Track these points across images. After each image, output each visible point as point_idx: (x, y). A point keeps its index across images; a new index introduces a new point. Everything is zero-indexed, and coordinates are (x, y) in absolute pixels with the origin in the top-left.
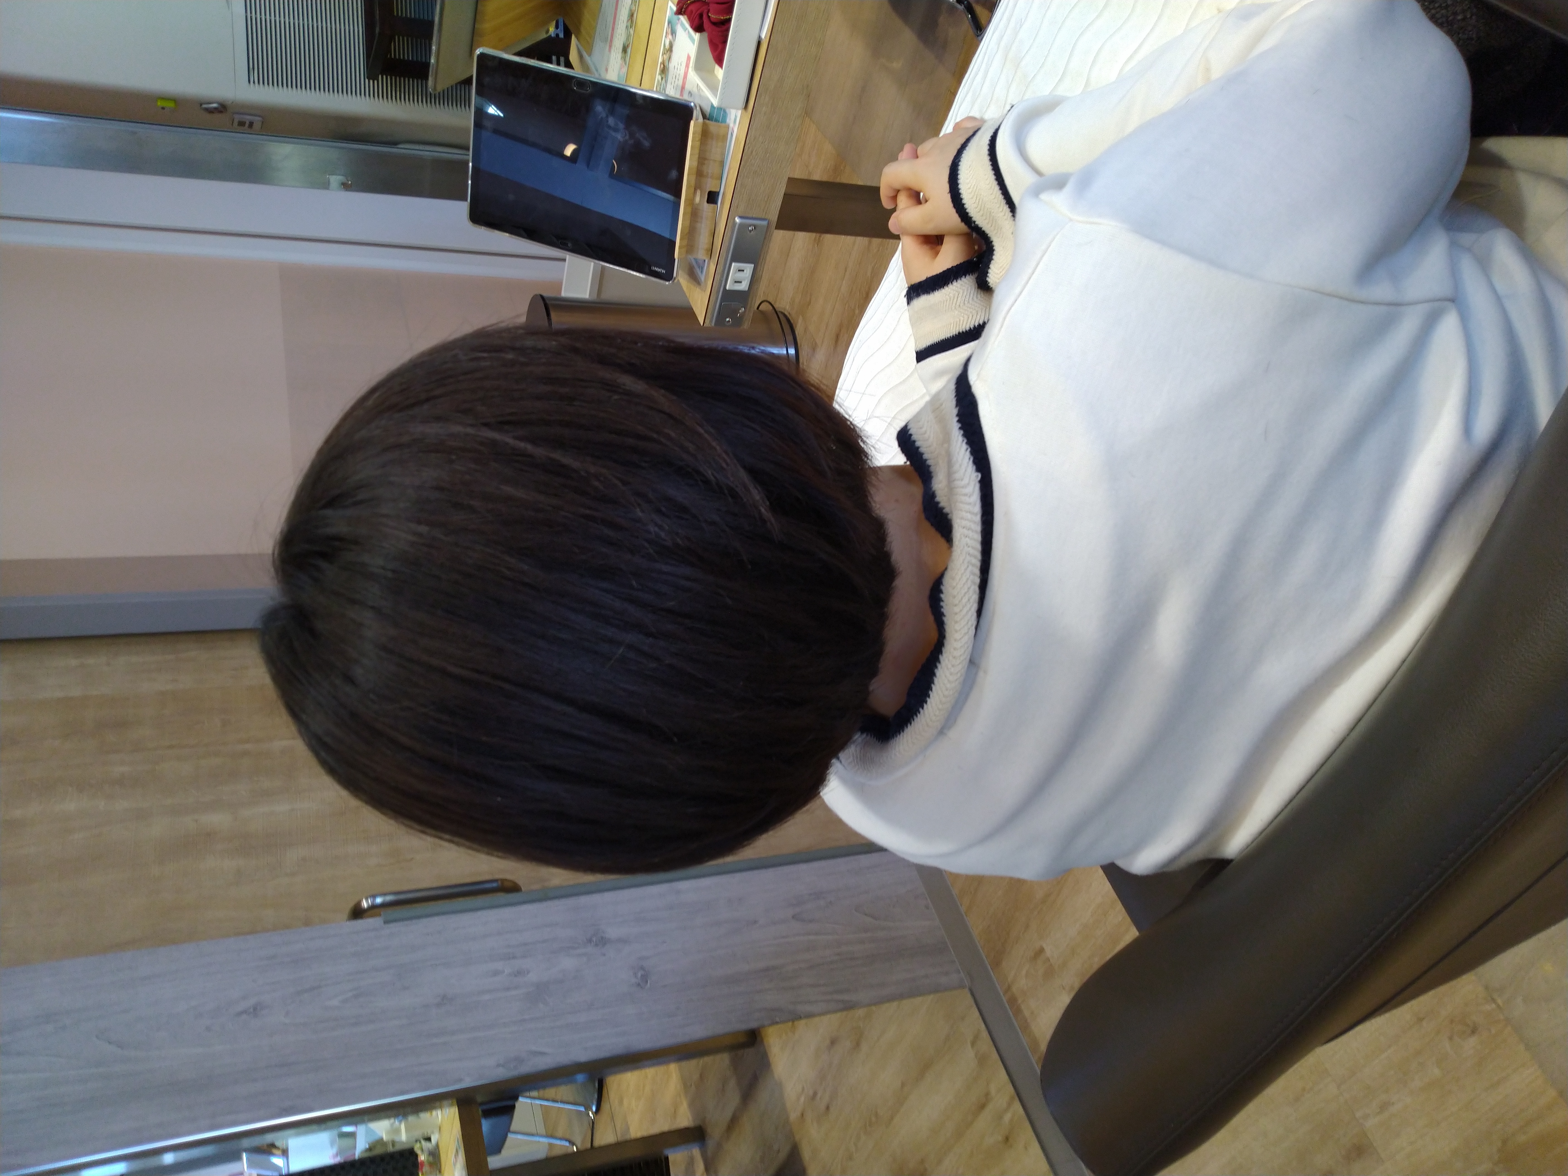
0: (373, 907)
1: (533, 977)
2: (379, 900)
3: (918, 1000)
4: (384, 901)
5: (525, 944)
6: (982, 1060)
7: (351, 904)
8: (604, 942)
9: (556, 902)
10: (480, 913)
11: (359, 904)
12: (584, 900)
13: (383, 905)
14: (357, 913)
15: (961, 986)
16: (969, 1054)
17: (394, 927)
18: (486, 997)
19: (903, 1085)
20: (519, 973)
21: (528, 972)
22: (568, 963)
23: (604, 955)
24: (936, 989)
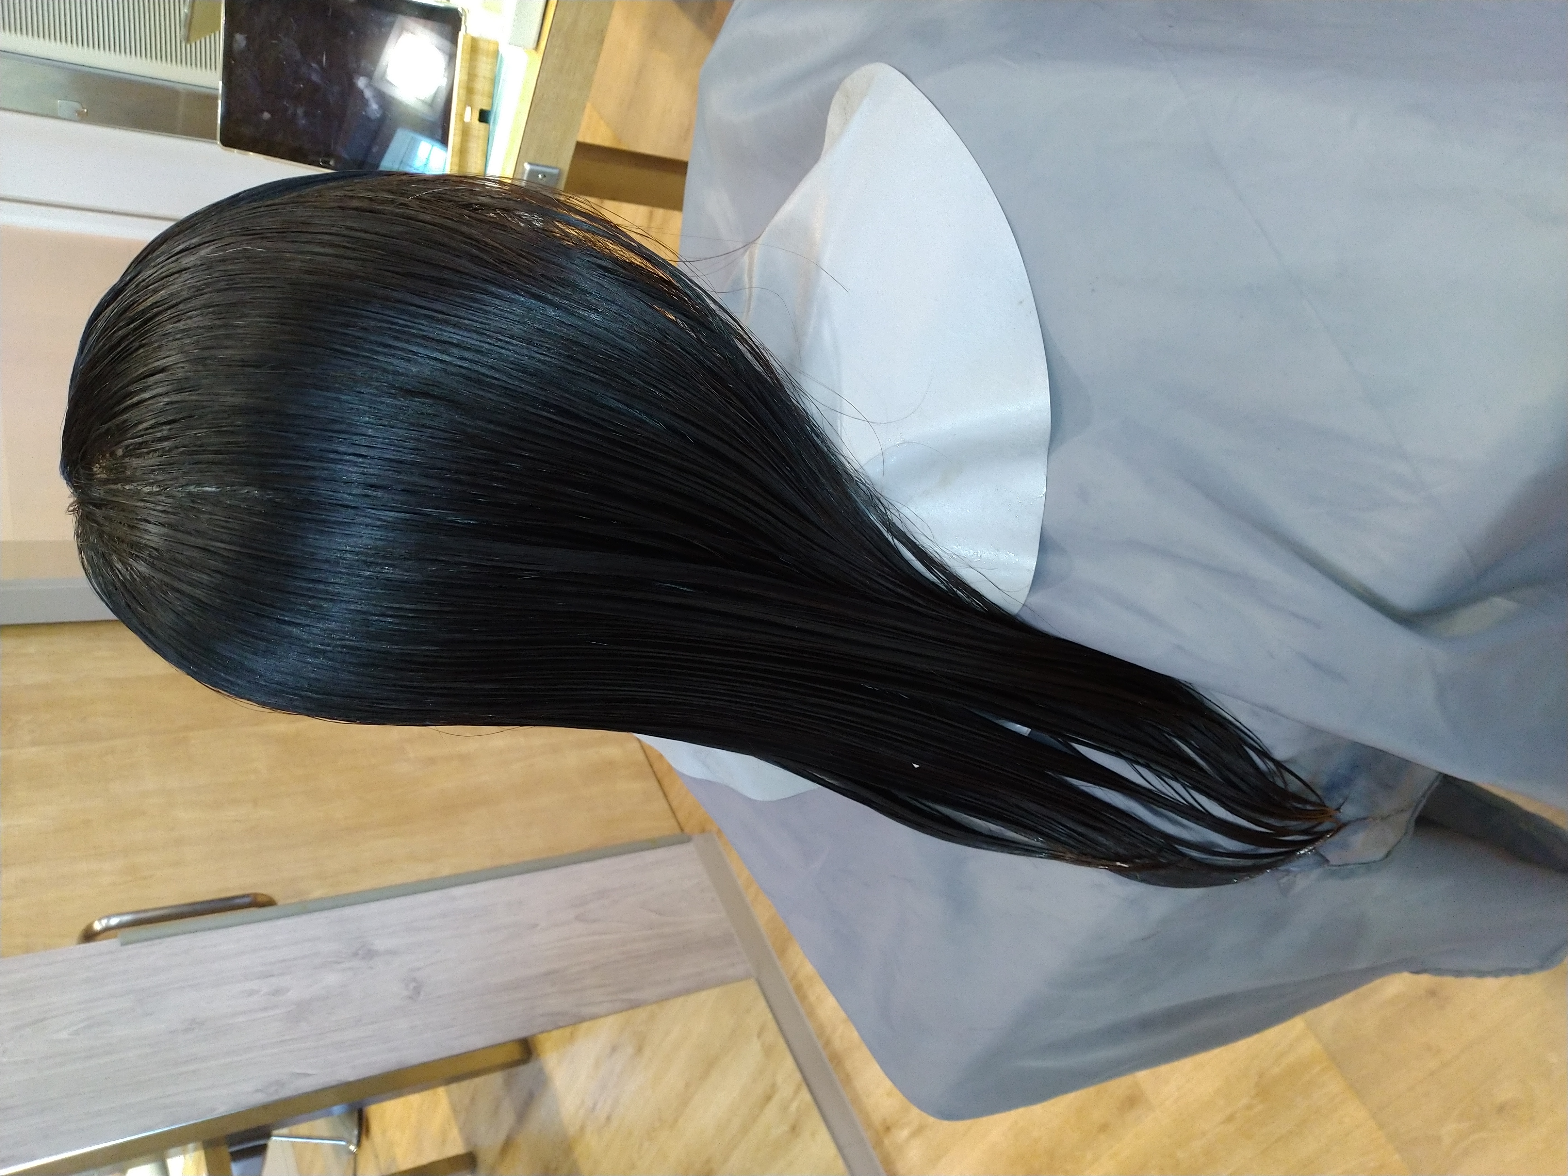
0: (108, 929)
1: (293, 995)
2: (114, 921)
3: (704, 994)
4: (120, 921)
5: (283, 961)
6: (768, 1051)
7: (81, 927)
8: (370, 954)
9: (317, 915)
10: (231, 930)
11: (90, 926)
12: (348, 911)
13: (120, 926)
14: (89, 936)
15: (748, 977)
16: (756, 1046)
17: (133, 949)
18: (241, 1019)
19: (688, 1085)
20: (277, 992)
21: (288, 990)
22: (332, 978)
23: (372, 968)
24: (724, 982)
